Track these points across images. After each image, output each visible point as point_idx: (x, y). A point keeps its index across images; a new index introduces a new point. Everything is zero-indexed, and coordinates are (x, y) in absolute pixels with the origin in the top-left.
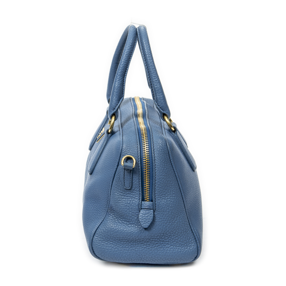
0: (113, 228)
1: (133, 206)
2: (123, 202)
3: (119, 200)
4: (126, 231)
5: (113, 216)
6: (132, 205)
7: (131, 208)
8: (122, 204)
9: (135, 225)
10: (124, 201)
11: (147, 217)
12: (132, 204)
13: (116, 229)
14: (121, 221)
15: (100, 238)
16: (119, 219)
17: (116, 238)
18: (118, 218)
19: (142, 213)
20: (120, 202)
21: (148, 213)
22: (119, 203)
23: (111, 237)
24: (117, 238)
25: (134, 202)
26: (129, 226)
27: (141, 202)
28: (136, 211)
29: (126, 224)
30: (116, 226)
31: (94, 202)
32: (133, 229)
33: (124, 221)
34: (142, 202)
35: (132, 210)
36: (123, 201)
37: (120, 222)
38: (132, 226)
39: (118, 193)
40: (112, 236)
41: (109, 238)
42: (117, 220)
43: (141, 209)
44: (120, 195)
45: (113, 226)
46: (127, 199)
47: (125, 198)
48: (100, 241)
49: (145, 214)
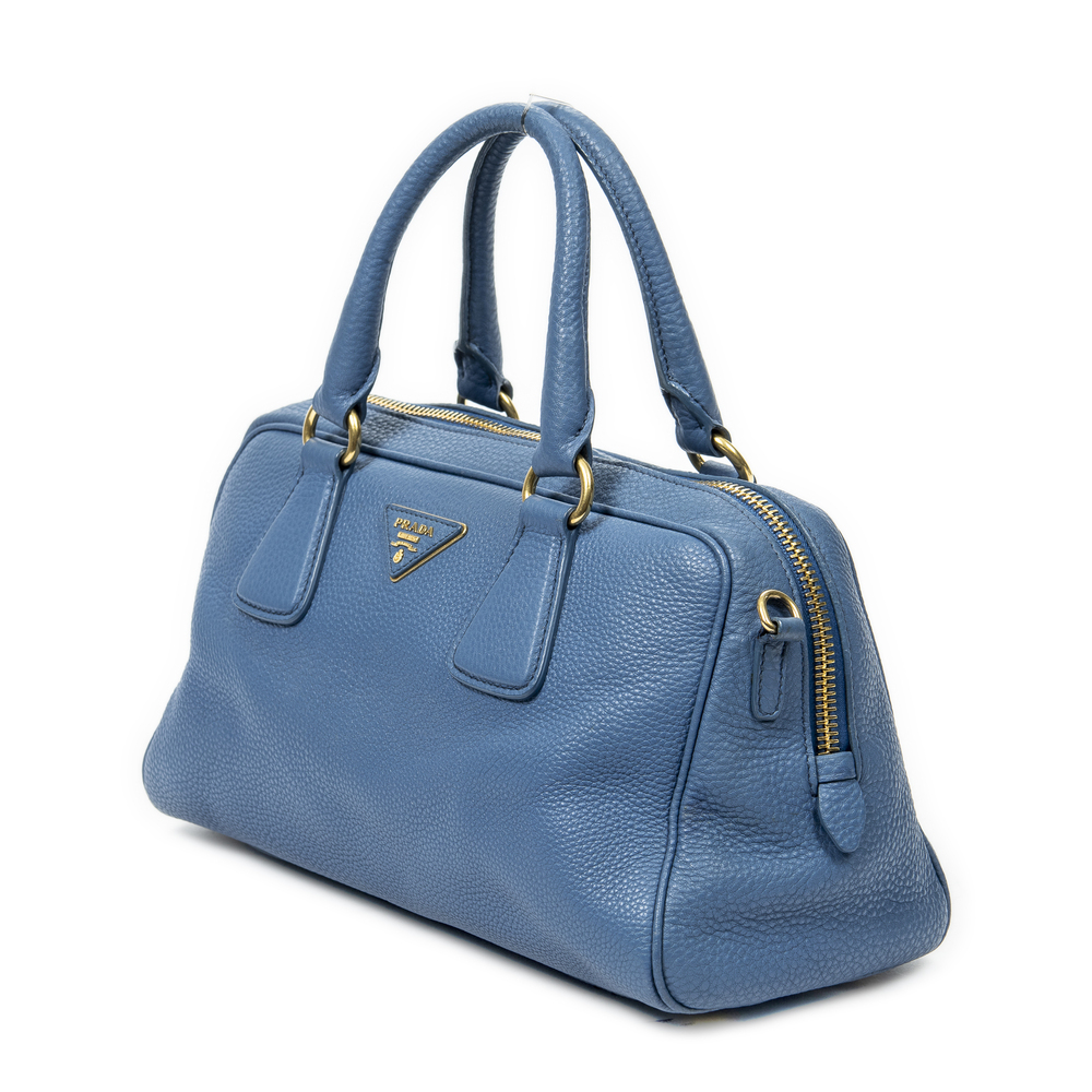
0: (733, 878)
1: (789, 779)
2: (754, 774)
3: (740, 768)
4: (779, 877)
5: (713, 834)
6: (786, 776)
7: (785, 790)
8: (751, 781)
9: (805, 847)
10: (757, 765)
11: (847, 808)
12: (784, 773)
13: (743, 880)
14: (747, 844)
15: (687, 926)
16: (740, 841)
17: (747, 915)
18: (733, 837)
19: (829, 799)
20: (744, 772)
21: (847, 795)
22: (741, 777)
23: (726, 912)
24: (751, 911)
25: (789, 763)
26: (785, 859)
27: (816, 761)
28: (803, 797)
29: (768, 853)
30: (741, 869)
31: (595, 799)
32: (801, 865)
33: (759, 843)
34: (818, 757)
35: (789, 794)
36: (753, 767)
37: (745, 852)
38: (796, 857)
39: (731, 743)
40: (734, 908)
41: (721, 920)
42: (731, 846)
43: (819, 783)
44: (739, 746)
45: (728, 871)
46: (765, 757)
47: (759, 756)
48: (687, 937)
49: (837, 801)
